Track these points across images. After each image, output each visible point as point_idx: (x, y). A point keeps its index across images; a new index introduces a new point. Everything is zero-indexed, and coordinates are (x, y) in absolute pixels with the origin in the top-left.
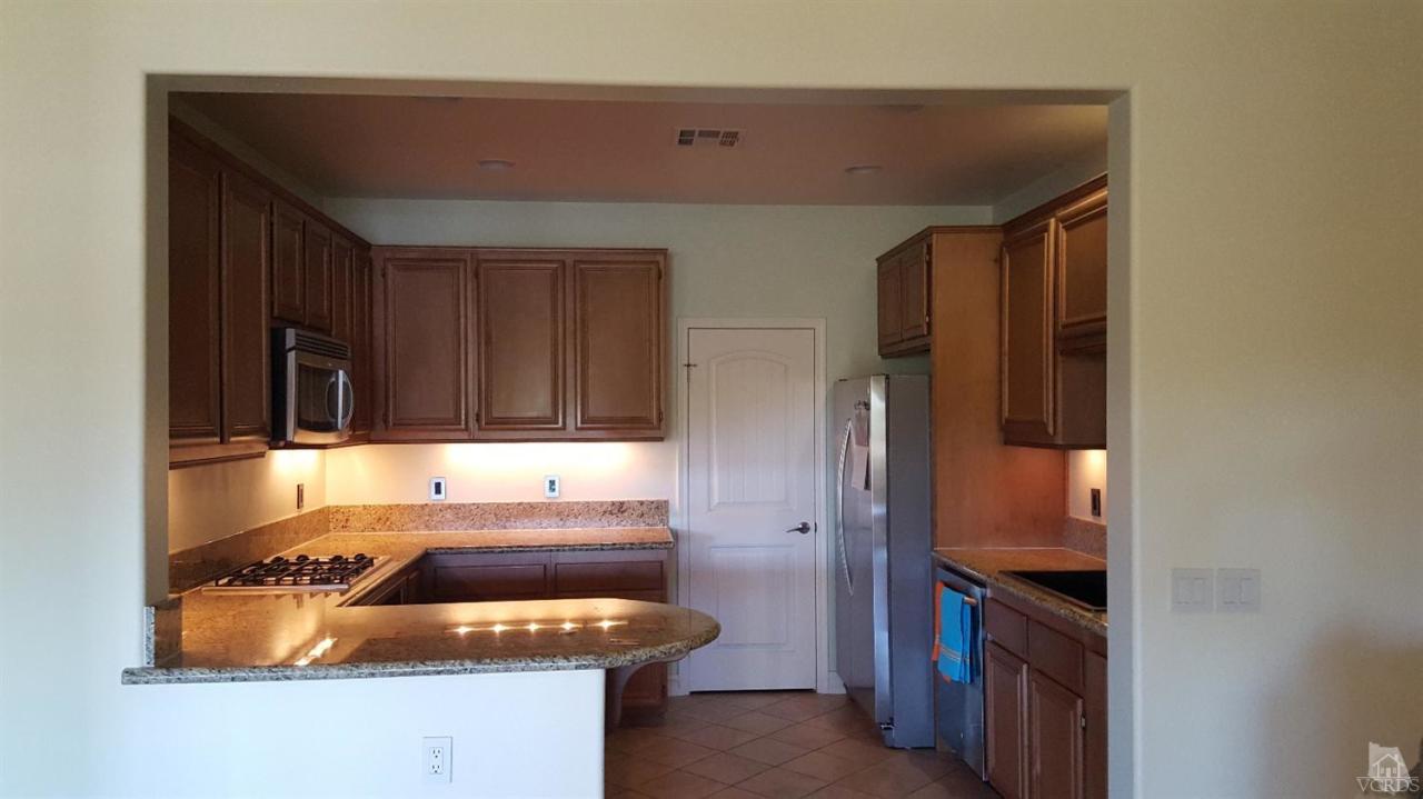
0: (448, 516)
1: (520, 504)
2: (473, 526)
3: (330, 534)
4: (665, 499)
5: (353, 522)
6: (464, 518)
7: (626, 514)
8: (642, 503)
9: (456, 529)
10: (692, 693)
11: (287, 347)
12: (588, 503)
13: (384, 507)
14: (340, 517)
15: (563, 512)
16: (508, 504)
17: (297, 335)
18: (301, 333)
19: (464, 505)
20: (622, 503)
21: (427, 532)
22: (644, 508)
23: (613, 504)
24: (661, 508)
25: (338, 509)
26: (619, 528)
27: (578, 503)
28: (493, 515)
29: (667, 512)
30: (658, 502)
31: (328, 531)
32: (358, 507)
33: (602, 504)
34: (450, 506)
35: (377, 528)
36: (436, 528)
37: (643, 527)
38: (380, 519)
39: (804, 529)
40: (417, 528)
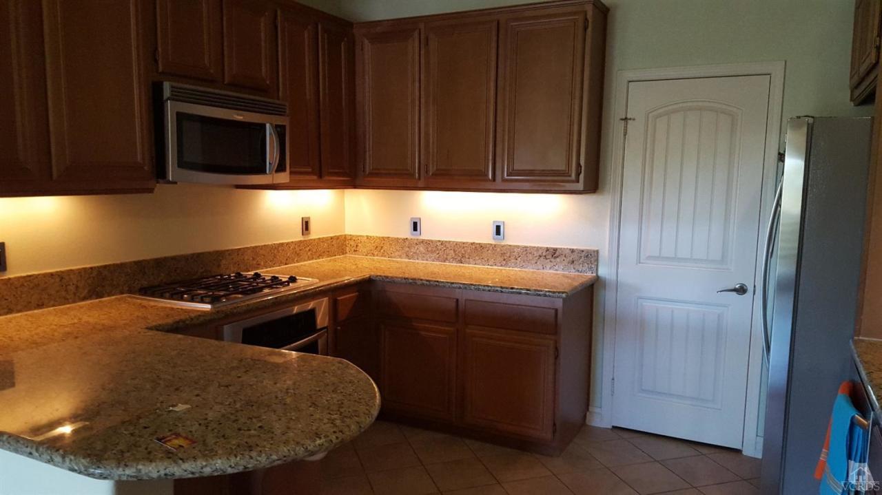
0: (421, 249)
1: (472, 244)
2: (438, 259)
3: (347, 255)
4: (596, 249)
5: (360, 248)
6: (432, 252)
7: (558, 260)
8: (573, 251)
9: (427, 260)
10: (614, 427)
11: (165, 98)
12: (526, 247)
13: (379, 238)
14: (352, 243)
15: (507, 255)
16: (464, 243)
17: (172, 87)
18: (175, 84)
19: (432, 241)
20: (555, 250)
21: (407, 260)
22: (575, 256)
23: (548, 249)
24: (591, 257)
25: (351, 238)
26: (551, 271)
27: (518, 247)
28: (452, 252)
29: (597, 260)
30: (588, 251)
31: (346, 253)
32: (363, 236)
33: (538, 249)
34: (423, 241)
35: (376, 253)
36: (412, 258)
37: (573, 273)
38: (377, 247)
39: (742, 290)
40: (400, 257)
